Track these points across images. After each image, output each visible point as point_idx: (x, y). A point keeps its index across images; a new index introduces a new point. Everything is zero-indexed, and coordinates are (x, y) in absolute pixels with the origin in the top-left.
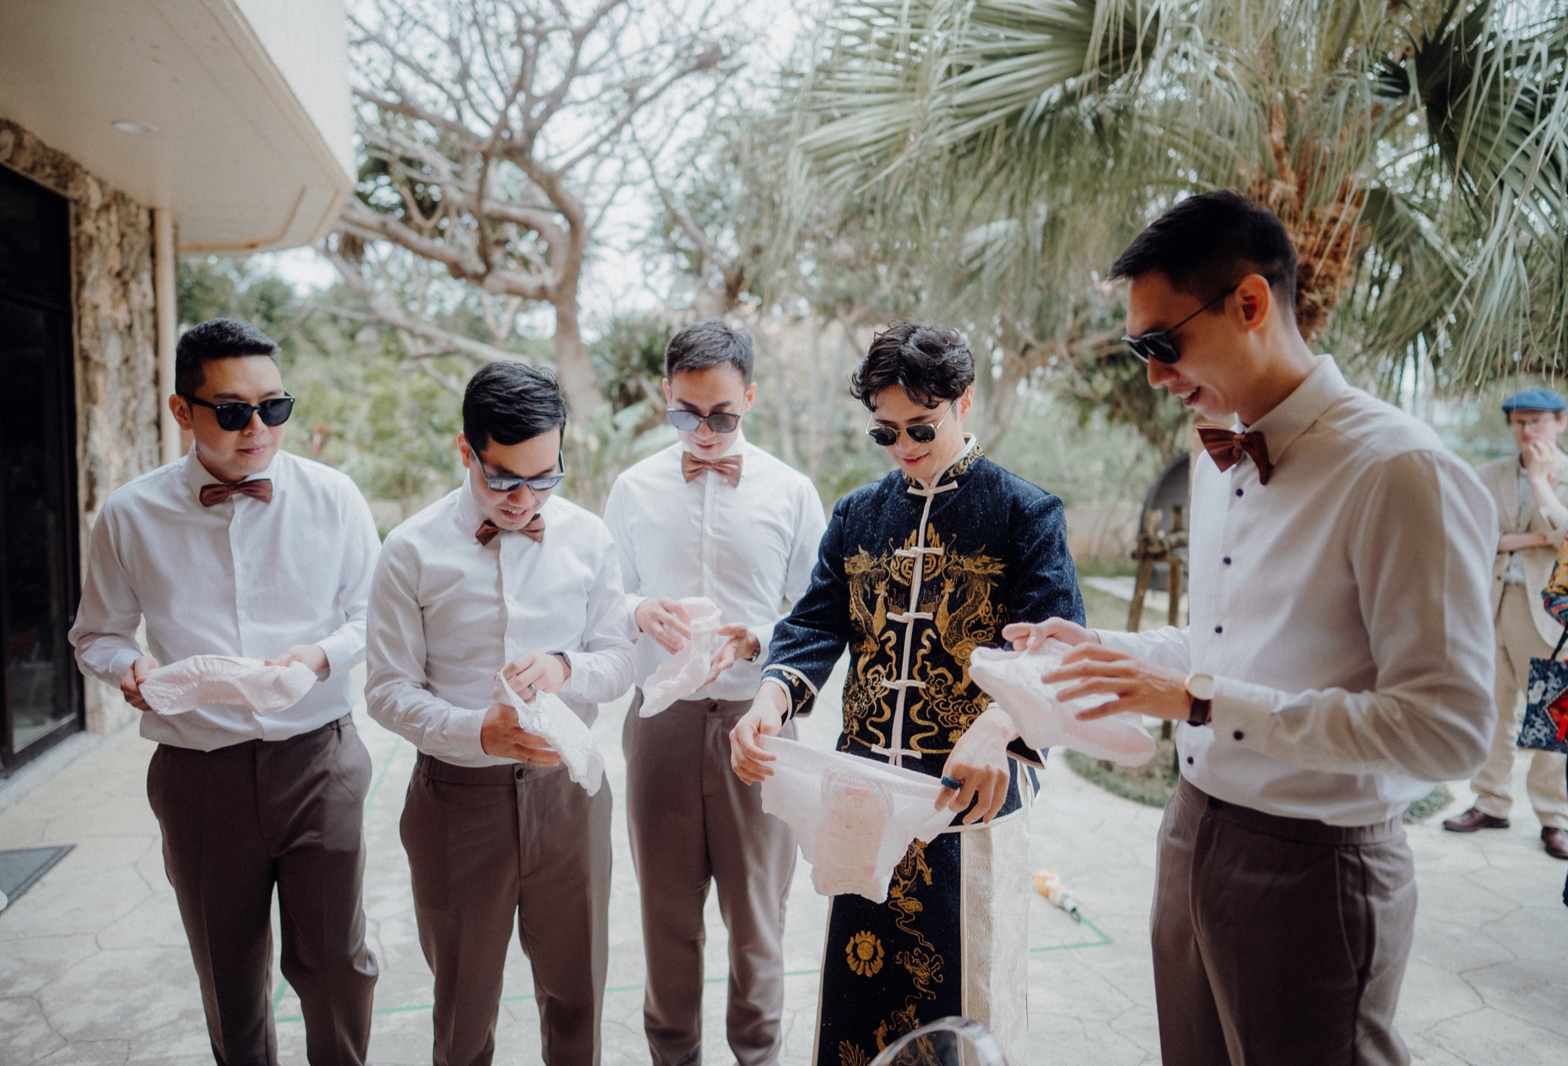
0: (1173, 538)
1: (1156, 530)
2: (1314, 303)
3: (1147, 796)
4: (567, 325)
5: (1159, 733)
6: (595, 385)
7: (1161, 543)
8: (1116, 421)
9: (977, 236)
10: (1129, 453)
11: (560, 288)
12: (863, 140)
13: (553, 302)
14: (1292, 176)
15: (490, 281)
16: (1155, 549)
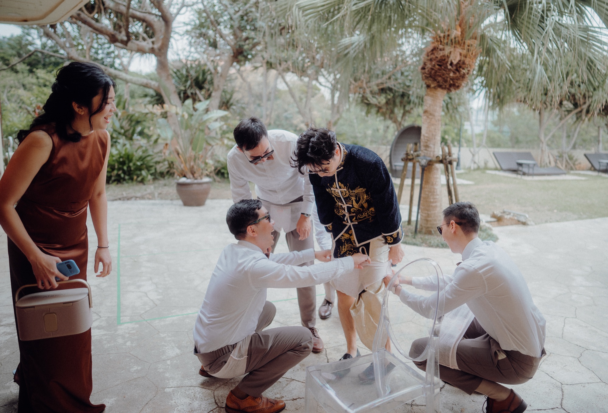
0: (416, 154)
1: (410, 151)
2: (464, 73)
3: (407, 242)
4: (162, 65)
5: (407, 223)
6: (175, 92)
7: (412, 155)
8: (379, 114)
9: (346, 41)
10: (381, 127)
11: (160, 49)
12: (319, 5)
13: (156, 55)
14: (460, 29)
15: (130, 44)
16: (410, 157)
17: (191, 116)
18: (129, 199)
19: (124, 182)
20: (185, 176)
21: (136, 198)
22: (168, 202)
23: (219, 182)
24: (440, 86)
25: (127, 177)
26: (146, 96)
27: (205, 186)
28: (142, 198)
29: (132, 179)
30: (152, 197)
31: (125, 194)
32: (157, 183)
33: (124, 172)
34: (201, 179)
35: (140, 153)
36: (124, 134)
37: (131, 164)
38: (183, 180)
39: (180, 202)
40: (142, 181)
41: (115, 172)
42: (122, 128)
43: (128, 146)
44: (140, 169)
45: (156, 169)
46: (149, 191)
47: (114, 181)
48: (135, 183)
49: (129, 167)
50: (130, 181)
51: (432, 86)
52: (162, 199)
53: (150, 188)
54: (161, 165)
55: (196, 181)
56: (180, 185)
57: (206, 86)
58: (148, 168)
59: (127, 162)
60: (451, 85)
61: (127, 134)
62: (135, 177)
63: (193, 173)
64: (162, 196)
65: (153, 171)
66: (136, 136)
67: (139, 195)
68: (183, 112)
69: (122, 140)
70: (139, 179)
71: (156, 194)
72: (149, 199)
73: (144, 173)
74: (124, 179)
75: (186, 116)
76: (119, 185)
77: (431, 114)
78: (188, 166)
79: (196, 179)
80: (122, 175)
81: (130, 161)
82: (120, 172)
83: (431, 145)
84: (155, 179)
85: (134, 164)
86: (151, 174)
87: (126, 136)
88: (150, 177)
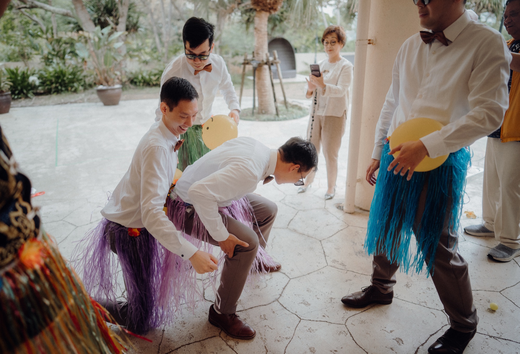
17: (100, 39)
18: (66, 103)
19: (62, 92)
20: (102, 84)
21: (71, 103)
22: (93, 104)
23: (133, 89)
24: (263, 10)
25: (63, 89)
26: (69, 23)
27: (117, 91)
28: (76, 102)
29: (67, 90)
30: (82, 101)
31: (63, 101)
32: (87, 92)
33: (61, 85)
34: (114, 85)
35: (71, 70)
36: (57, 55)
37: (65, 78)
38: (101, 87)
39: (101, 104)
40: (75, 91)
41: (54, 85)
42: (54, 50)
43: (61, 65)
44: (72, 81)
45: (85, 81)
46: (80, 97)
47: (54, 92)
48: (70, 92)
49: (63, 80)
50: (66, 92)
51: (258, 9)
52: (89, 102)
53: (81, 95)
54: (89, 78)
55: (110, 88)
56: (100, 91)
57: (114, 13)
58: (79, 80)
59: (62, 77)
60: (270, 9)
61: (59, 54)
62: (70, 88)
63: (107, 82)
64: (89, 101)
65: (82, 83)
66: (67, 57)
67: (73, 100)
68: (94, 36)
69: (55, 60)
70: (73, 89)
71: (86, 100)
72: (80, 103)
73: (76, 85)
74: (62, 91)
75: (97, 39)
76: (59, 95)
77: (259, 30)
78: (103, 77)
79: (110, 86)
80: (60, 88)
81: (64, 76)
82: (58, 85)
83: (261, 53)
84: (85, 89)
85: (68, 78)
86: (82, 86)
87: (59, 57)
88: (81, 88)
